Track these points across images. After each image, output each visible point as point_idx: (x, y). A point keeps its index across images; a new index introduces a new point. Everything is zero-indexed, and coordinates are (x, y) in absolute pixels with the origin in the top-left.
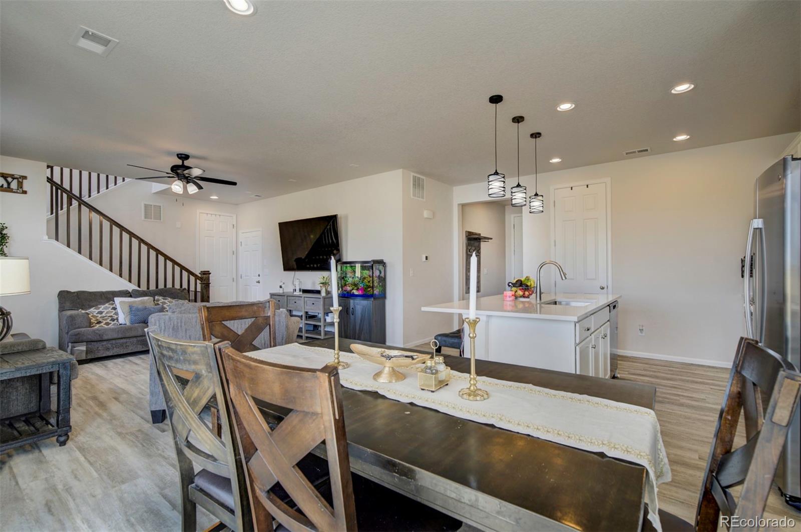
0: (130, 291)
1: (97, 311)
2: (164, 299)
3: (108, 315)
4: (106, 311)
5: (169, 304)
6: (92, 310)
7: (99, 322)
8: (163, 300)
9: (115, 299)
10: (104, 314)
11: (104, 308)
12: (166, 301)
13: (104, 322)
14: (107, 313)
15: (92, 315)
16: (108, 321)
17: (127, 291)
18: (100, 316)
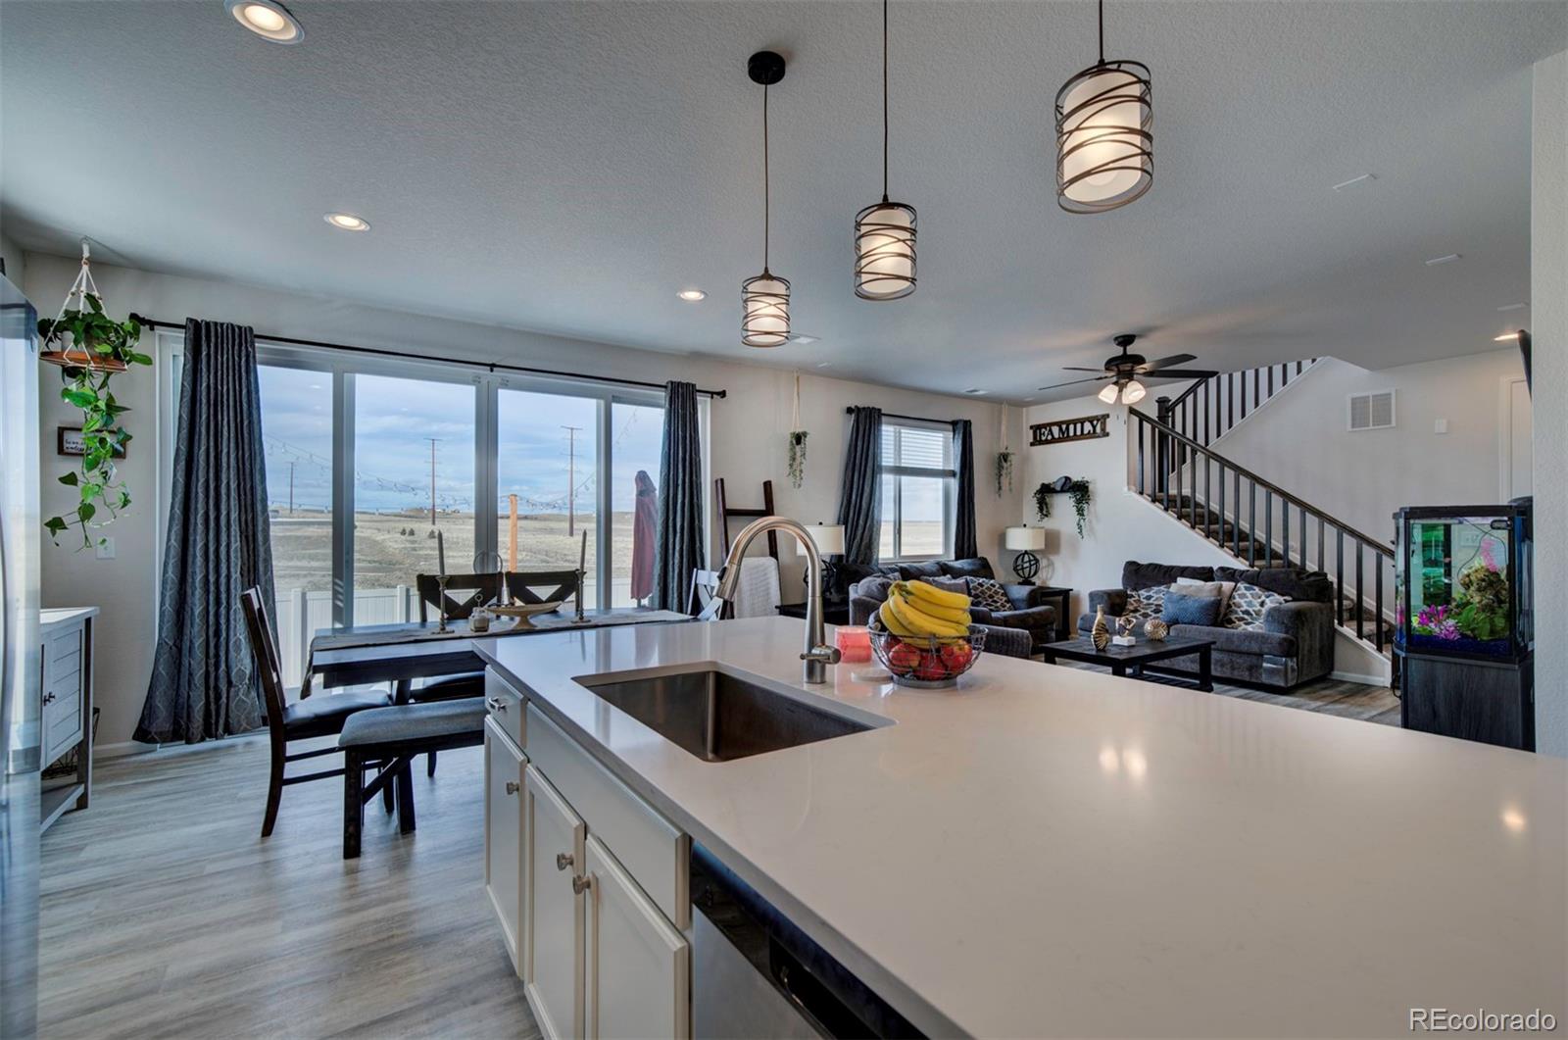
0: (1215, 569)
1: (1146, 594)
2: (1246, 588)
3: (1156, 603)
4: (1156, 596)
5: (1250, 598)
6: (1142, 592)
7: (1136, 611)
8: (1243, 591)
9: (1179, 579)
10: (1151, 601)
11: (1156, 593)
12: (1248, 593)
13: (1143, 611)
14: (1157, 599)
15: (1137, 598)
16: (1149, 611)
17: (1211, 568)
18: (1145, 601)
